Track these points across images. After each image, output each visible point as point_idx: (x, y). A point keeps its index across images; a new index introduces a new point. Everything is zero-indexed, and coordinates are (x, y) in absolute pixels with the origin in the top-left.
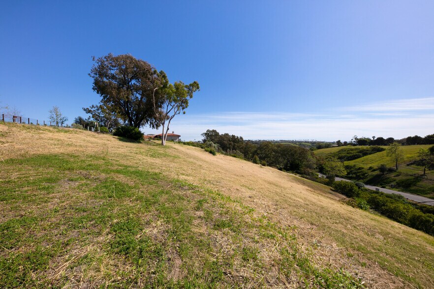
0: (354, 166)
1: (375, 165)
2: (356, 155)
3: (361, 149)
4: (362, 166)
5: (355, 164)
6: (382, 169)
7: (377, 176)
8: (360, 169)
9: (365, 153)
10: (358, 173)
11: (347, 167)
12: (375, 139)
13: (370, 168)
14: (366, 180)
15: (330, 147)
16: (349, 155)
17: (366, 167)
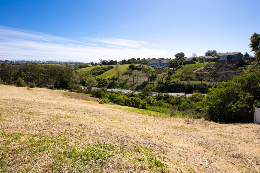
0: (101, 78)
1: (110, 77)
2: (102, 71)
3: (104, 68)
4: (104, 78)
6: (113, 79)
7: (112, 83)
8: (104, 80)
9: (106, 70)
10: (104, 82)
11: (98, 80)
13: (109, 79)
14: (107, 86)
15: (87, 67)
16: (98, 72)
17: (107, 78)
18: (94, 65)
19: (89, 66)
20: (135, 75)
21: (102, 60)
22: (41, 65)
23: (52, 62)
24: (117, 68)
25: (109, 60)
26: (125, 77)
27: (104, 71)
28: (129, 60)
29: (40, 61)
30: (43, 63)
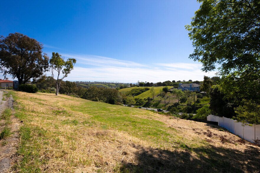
0: (139, 98)
1: (146, 97)
2: (139, 92)
3: (141, 89)
4: (141, 98)
5: (139, 97)
6: (149, 99)
7: (147, 103)
8: (141, 100)
9: (142, 91)
10: (140, 102)
11: (136, 99)
12: (146, 83)
13: (145, 99)
14: (143, 105)
15: (127, 88)
16: (136, 93)
17: (143, 98)
18: (133, 86)
19: (128, 87)
20: (168, 97)
21: (140, 82)
22: (90, 85)
23: (98, 82)
24: (152, 90)
25: (146, 82)
26: (159, 98)
27: (141, 92)
28: (164, 83)
29: (90, 82)
30: (92, 83)
